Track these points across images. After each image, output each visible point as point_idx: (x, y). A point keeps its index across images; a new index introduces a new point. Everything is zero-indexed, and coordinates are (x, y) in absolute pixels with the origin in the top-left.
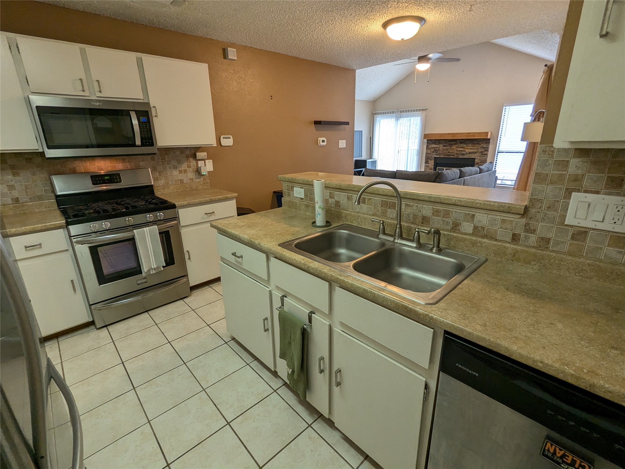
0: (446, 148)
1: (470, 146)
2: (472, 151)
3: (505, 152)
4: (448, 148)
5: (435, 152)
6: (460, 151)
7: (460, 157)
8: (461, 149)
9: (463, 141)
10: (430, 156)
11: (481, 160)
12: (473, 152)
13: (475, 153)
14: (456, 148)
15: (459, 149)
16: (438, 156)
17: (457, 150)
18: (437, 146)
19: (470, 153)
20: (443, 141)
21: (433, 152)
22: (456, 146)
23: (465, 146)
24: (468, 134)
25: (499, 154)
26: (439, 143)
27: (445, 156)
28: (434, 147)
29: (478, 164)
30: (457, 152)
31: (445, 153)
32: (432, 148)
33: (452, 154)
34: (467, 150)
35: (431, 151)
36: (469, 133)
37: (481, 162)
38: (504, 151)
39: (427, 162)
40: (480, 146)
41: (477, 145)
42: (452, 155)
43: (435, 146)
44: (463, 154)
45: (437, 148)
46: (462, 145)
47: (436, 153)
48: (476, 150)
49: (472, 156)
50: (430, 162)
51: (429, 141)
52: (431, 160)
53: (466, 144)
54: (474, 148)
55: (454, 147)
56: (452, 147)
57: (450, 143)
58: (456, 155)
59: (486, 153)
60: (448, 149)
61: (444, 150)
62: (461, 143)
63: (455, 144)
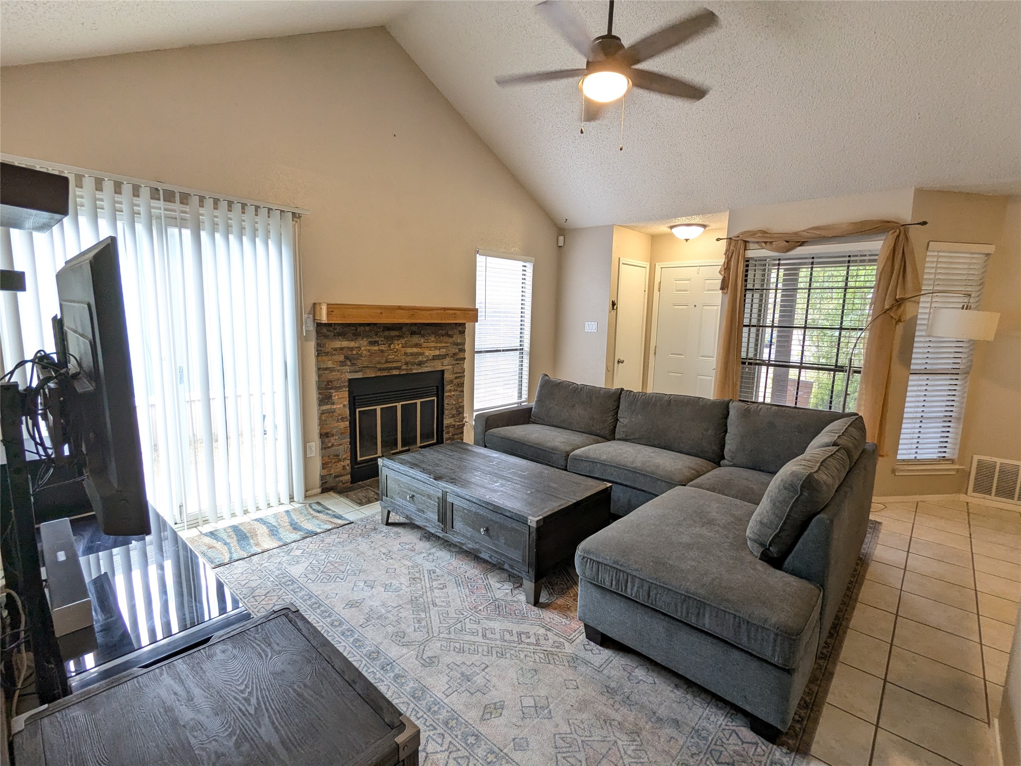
0: (376, 348)
1: (432, 342)
2: (437, 353)
3: (503, 351)
4: (383, 347)
5: (349, 363)
6: (412, 354)
7: (414, 371)
8: (415, 350)
9: (414, 329)
10: (334, 375)
11: (457, 373)
12: (439, 355)
13: (444, 357)
14: (403, 347)
15: (409, 350)
16: (359, 375)
17: (406, 354)
18: (352, 344)
19: (435, 358)
20: (367, 328)
21: (343, 364)
22: (403, 341)
23: (422, 340)
24: (442, 311)
26: (356, 336)
27: (379, 374)
28: (342, 349)
29: (452, 382)
30: (409, 359)
31: (379, 363)
32: (335, 349)
33: (395, 365)
34: (427, 353)
35: (334, 362)
36: (445, 309)
37: (456, 378)
38: (501, 349)
39: (325, 398)
40: (451, 340)
41: (446, 339)
42: (396, 368)
43: (345, 344)
44: (420, 364)
45: (352, 349)
46: (416, 339)
47: (353, 364)
48: (444, 350)
49: (438, 366)
50: (336, 395)
51: (324, 330)
52: (337, 389)
53: (423, 336)
54: (439, 345)
55: (397, 345)
56: (392, 346)
57: (387, 333)
58: (404, 367)
59: (461, 355)
60: (382, 351)
61: (372, 354)
62: (413, 333)
63: (399, 337)
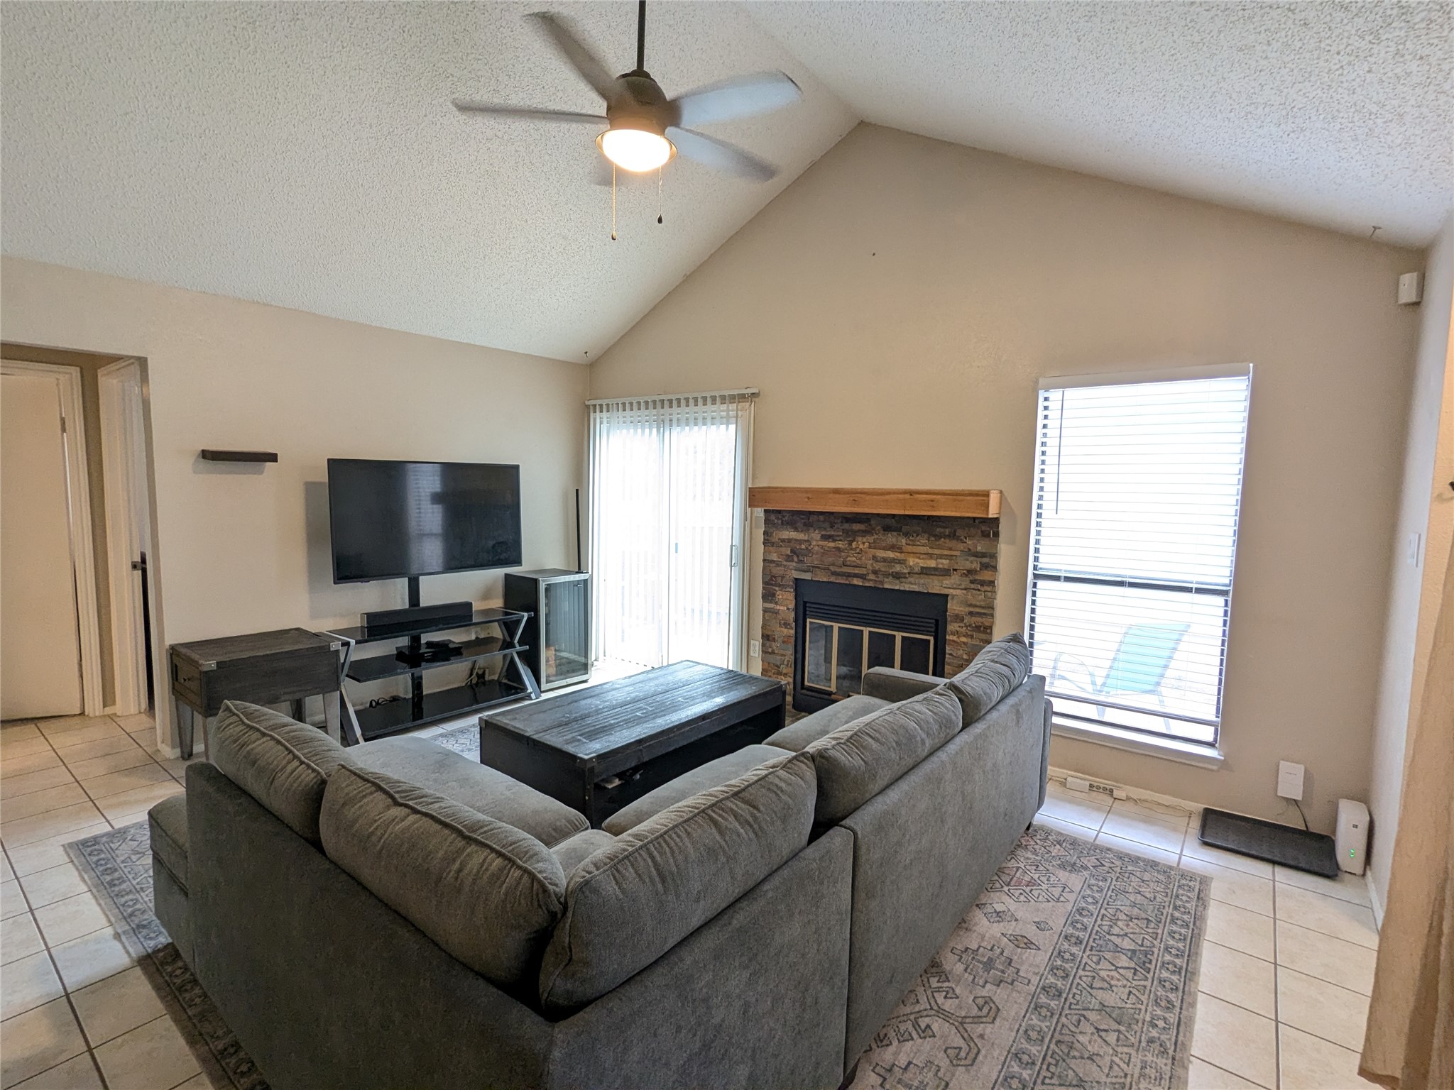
0: (832, 545)
1: (922, 544)
2: (932, 564)
3: (1068, 579)
4: (840, 545)
5: (796, 559)
6: (884, 560)
7: (887, 586)
8: (890, 554)
9: (888, 521)
10: (778, 571)
11: (970, 605)
12: (935, 569)
13: (946, 573)
14: (870, 547)
15: (881, 554)
16: (807, 576)
17: (874, 557)
18: (801, 536)
19: (925, 572)
20: (822, 518)
21: (789, 559)
22: (871, 539)
23: (904, 541)
24: (907, 496)
25: (1040, 583)
26: (808, 526)
27: (833, 579)
28: (790, 540)
29: (962, 620)
30: (877, 566)
31: (833, 564)
32: (783, 541)
33: (856, 571)
34: (912, 561)
35: (780, 555)
36: (911, 493)
37: (971, 613)
38: (1063, 574)
39: (768, 596)
40: (961, 546)
41: (949, 543)
42: (856, 576)
43: (793, 535)
44: (898, 576)
45: (800, 542)
46: (891, 538)
47: (801, 561)
48: (946, 562)
49: (935, 586)
50: (780, 595)
51: (773, 517)
52: (782, 587)
53: (906, 534)
54: (937, 552)
55: (862, 543)
56: (854, 545)
57: (846, 526)
58: (871, 577)
59: (986, 576)
60: (838, 549)
61: (826, 552)
62: (887, 529)
63: (865, 533)
